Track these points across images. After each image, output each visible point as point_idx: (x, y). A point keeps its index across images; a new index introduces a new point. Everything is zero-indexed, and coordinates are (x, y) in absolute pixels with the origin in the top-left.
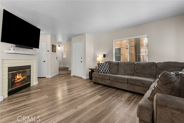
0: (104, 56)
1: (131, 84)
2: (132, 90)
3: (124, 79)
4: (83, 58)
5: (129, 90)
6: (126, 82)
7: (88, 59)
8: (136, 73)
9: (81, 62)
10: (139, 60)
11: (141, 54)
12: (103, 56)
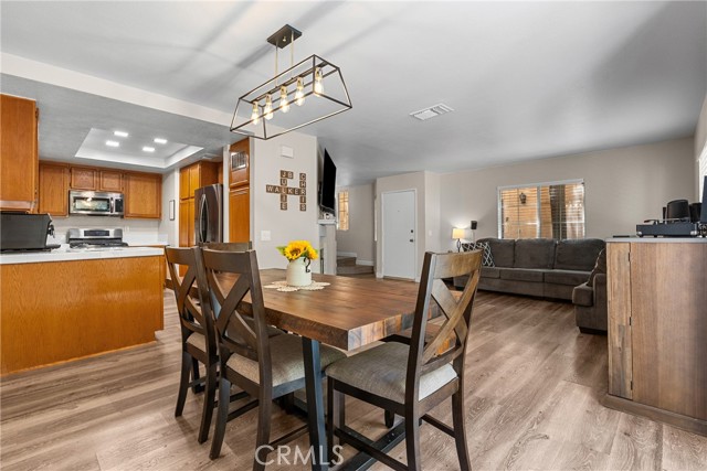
0: (474, 225)
1: (551, 283)
2: (554, 296)
3: (536, 274)
4: (416, 231)
5: (547, 295)
6: (541, 279)
7: (430, 233)
8: (559, 262)
9: (411, 241)
10: (564, 235)
11: (568, 222)
12: (469, 225)
